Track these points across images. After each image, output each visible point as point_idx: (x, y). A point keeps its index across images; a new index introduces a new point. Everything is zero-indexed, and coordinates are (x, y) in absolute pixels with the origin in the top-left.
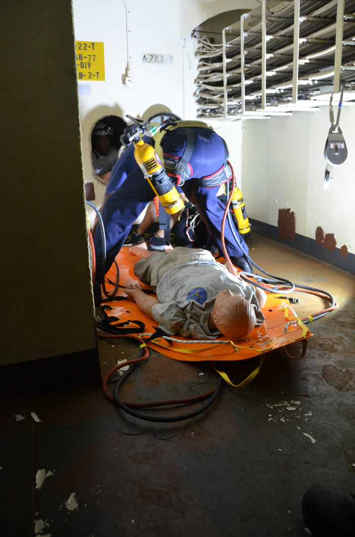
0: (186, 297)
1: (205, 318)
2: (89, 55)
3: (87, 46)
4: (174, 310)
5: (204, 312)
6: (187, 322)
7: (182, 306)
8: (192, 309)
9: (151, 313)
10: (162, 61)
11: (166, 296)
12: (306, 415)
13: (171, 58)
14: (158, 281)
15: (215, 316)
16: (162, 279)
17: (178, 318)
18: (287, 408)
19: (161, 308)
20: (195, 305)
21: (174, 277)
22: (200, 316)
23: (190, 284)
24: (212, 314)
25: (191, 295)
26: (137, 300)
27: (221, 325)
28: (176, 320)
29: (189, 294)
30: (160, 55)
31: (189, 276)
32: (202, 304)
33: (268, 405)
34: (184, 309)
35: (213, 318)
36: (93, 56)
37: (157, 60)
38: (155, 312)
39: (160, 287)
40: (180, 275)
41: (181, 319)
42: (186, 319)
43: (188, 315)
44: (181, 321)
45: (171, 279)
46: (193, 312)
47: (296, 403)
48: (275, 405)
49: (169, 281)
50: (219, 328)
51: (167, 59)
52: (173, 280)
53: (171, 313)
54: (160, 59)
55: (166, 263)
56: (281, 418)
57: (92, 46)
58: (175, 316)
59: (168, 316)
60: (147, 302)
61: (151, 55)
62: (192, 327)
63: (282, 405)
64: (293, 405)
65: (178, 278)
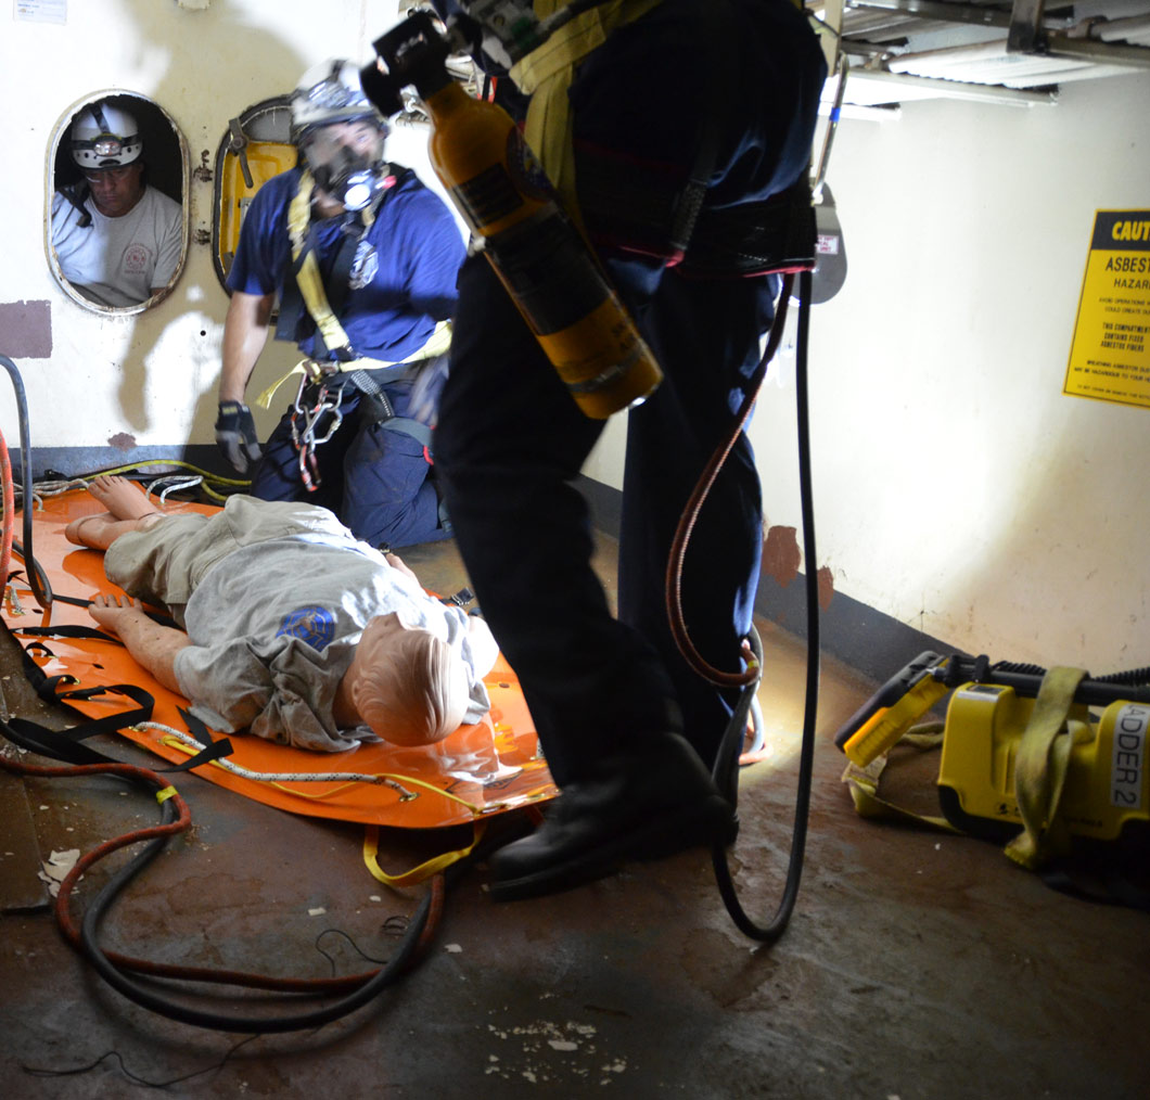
0: (274, 631)
1: (325, 690)
4: (242, 662)
5: (325, 673)
6: (274, 699)
7: (264, 653)
8: (291, 662)
9: (171, 671)
11: (214, 632)
12: (607, 1068)
14: (190, 591)
15: (355, 684)
16: (201, 584)
17: (248, 685)
18: (551, 1043)
19: (203, 656)
20: (301, 652)
21: (239, 578)
22: (313, 684)
23: (288, 595)
24: (346, 681)
25: (290, 626)
26: (128, 639)
27: (371, 706)
28: (244, 689)
29: (285, 621)
31: (283, 575)
32: (320, 650)
33: (492, 1028)
34: (268, 661)
35: (350, 685)
38: (184, 668)
39: (195, 604)
40: (258, 570)
41: (256, 688)
42: (273, 688)
43: (279, 678)
44: (257, 694)
45: (229, 583)
46: (292, 669)
47: (583, 1030)
48: (516, 1030)
49: (225, 589)
50: (366, 715)
52: (235, 585)
53: (233, 668)
55: (215, 538)
56: (526, 1070)
58: (242, 677)
59: (223, 676)
60: (158, 643)
62: (288, 711)
63: (535, 1031)
64: (570, 1036)
65: (250, 578)
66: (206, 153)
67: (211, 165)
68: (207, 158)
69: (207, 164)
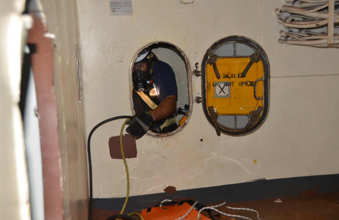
66: (197, 64)
67: (199, 69)
68: (198, 66)
69: (198, 69)
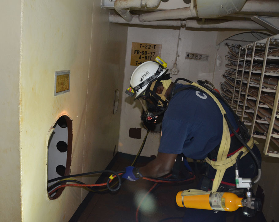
2: (151, 52)
3: (151, 46)
10: (200, 59)
13: (207, 57)
30: (199, 54)
36: (154, 52)
37: (197, 58)
51: (204, 58)
54: (199, 57)
57: (154, 46)
61: (193, 54)
